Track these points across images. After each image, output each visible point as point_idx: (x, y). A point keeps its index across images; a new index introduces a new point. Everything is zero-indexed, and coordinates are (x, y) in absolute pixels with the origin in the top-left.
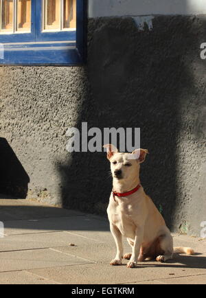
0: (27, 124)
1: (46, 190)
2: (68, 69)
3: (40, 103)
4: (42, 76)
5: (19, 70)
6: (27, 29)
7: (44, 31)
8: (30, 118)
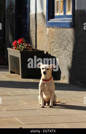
0: (61, 51)
1: (65, 77)
2: (71, 29)
3: (64, 43)
5: (59, 30)
6: (62, 14)
7: (67, 14)
8: (62, 49)
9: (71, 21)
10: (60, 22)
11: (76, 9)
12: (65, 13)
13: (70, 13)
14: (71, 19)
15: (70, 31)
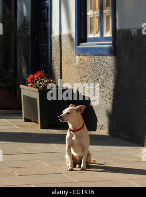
1: (103, 126)
2: (110, 57)
3: (101, 77)
4: (102, 62)
5: (93, 58)
6: (98, 35)
7: (105, 36)
9: (111, 46)
10: (95, 48)
11: (118, 28)
12: (102, 34)
13: (108, 34)
14: (111, 42)
15: (110, 60)
